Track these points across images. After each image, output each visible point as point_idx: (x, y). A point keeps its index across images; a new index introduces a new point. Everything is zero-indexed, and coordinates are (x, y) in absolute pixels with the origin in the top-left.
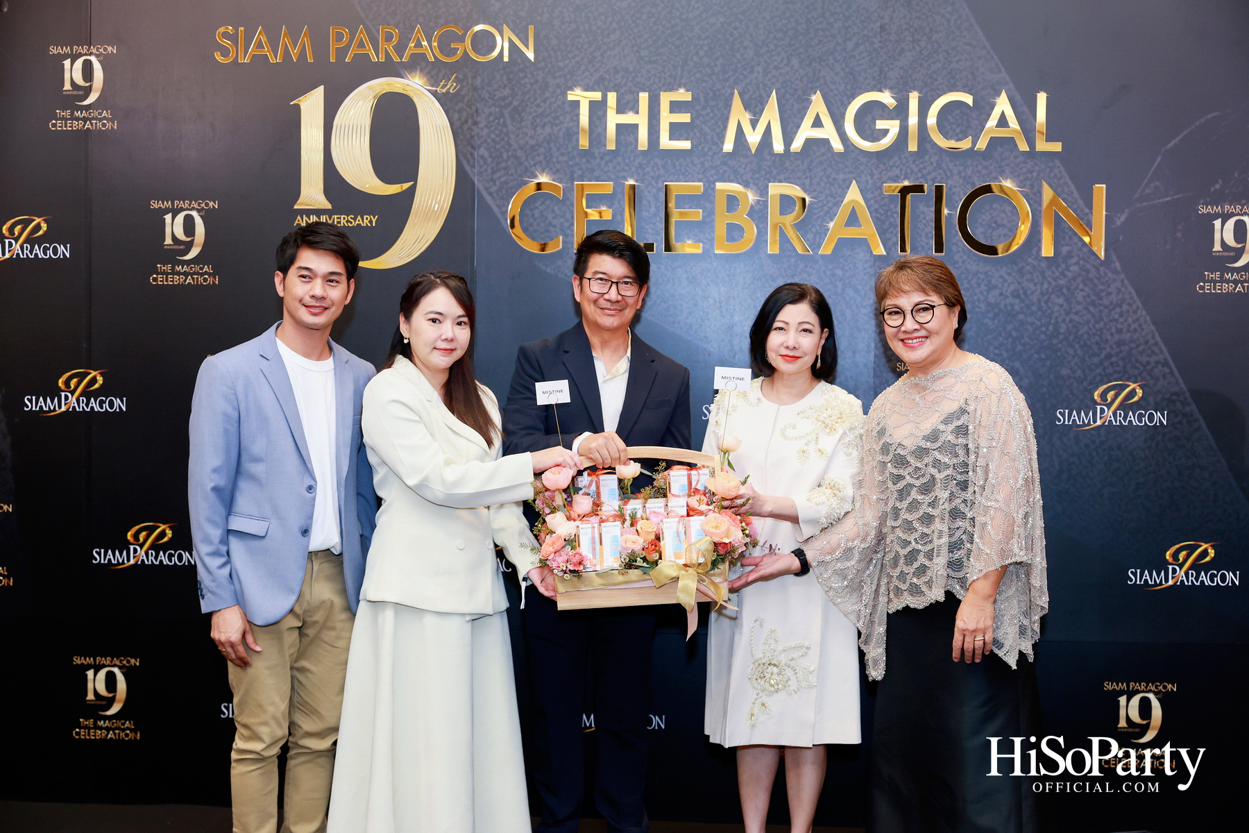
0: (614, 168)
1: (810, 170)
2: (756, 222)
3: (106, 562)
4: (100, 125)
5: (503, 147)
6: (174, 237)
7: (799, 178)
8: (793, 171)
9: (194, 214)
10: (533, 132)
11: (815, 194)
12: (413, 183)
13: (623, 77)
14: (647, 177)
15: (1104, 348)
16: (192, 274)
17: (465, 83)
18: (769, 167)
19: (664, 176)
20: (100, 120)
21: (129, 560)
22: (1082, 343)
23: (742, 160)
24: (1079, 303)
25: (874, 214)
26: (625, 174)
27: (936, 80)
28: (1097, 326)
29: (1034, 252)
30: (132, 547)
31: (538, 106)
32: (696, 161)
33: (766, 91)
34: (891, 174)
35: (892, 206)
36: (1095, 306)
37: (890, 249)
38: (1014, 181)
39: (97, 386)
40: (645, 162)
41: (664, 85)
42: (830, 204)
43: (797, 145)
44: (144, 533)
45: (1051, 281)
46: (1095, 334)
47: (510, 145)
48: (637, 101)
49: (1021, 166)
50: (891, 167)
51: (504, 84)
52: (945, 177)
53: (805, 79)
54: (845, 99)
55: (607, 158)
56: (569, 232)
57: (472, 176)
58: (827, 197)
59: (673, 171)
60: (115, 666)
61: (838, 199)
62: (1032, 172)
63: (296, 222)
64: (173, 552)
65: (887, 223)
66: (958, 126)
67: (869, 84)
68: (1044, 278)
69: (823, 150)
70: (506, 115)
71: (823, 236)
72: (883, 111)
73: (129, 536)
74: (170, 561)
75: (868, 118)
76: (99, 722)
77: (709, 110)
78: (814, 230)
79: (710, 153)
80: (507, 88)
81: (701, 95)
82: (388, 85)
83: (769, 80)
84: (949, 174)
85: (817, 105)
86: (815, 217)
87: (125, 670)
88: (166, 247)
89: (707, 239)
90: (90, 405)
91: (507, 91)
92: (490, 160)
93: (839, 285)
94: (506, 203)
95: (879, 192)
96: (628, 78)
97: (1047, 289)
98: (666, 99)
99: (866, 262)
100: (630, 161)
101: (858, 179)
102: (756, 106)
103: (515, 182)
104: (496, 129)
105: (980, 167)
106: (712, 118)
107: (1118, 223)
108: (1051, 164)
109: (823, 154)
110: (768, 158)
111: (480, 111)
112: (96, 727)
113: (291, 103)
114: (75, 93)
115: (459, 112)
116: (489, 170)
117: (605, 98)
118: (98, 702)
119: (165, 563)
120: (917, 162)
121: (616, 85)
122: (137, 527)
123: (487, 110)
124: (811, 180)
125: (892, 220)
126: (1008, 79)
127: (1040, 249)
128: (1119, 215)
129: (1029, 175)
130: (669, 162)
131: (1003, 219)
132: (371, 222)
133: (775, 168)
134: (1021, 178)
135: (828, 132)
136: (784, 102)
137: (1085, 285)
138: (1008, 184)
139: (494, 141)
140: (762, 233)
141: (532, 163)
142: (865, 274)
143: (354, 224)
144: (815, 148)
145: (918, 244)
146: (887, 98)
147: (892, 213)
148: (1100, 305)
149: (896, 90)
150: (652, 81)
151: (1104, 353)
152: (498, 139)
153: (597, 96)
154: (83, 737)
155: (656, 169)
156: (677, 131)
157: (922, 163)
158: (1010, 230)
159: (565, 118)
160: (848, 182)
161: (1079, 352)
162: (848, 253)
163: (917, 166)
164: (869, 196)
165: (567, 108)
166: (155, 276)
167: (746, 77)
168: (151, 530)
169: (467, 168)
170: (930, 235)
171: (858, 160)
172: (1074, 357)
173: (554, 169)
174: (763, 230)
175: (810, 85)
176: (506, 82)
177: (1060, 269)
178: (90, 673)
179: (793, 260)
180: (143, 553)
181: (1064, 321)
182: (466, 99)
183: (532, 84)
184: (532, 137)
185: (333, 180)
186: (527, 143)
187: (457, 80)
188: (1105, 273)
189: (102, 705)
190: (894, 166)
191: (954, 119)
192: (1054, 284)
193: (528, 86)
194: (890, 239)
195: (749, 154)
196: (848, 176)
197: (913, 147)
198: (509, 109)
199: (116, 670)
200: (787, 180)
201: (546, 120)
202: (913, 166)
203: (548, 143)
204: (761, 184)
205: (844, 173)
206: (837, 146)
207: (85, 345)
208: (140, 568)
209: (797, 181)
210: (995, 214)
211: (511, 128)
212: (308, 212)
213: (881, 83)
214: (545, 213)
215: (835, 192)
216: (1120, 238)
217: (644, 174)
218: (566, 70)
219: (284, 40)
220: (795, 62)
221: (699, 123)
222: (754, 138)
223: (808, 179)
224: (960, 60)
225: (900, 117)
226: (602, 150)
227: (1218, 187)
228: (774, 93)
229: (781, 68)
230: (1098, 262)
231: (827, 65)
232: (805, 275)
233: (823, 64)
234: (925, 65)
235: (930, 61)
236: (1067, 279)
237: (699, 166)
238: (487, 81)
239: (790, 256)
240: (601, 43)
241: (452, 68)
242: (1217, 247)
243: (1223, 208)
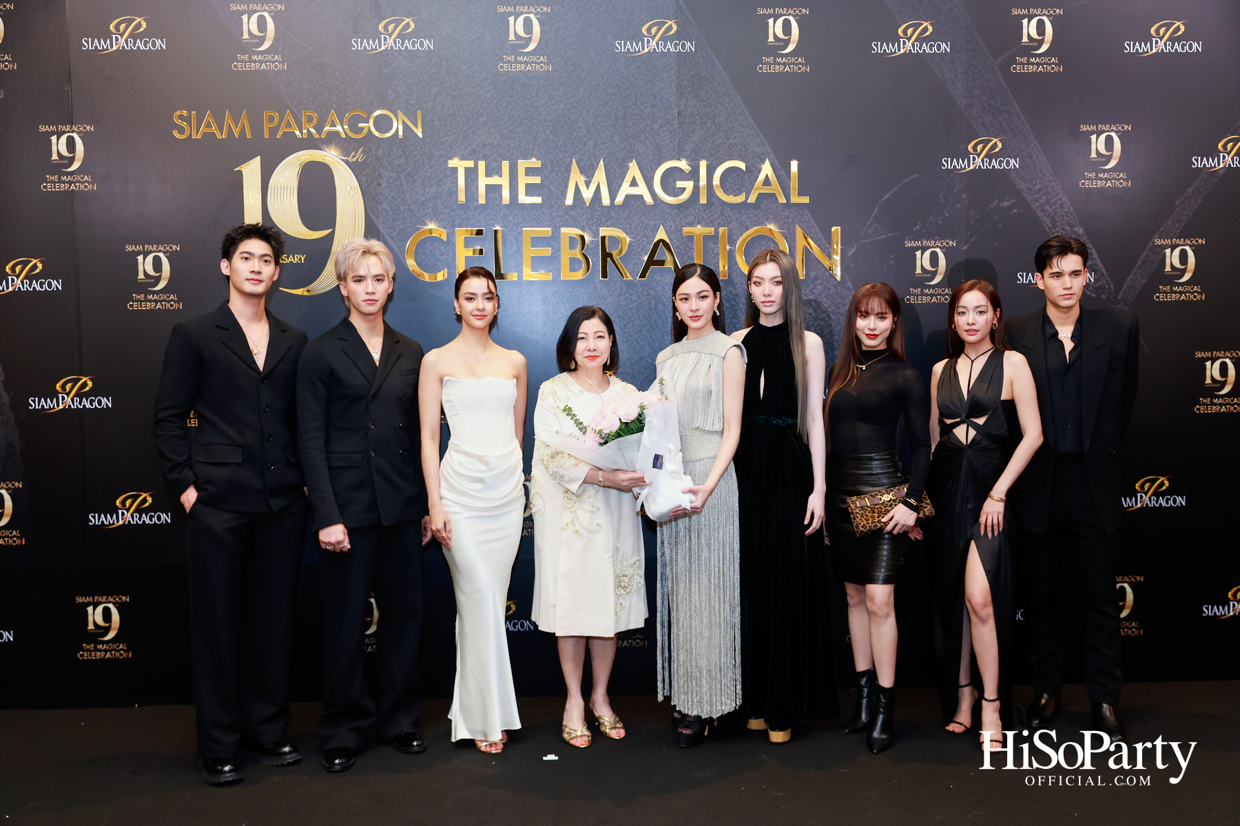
0: (485, 217)
1: (630, 218)
2: (591, 256)
3: (100, 523)
5: (401, 202)
6: (145, 273)
7: (621, 224)
8: (617, 219)
9: (161, 255)
10: (423, 191)
11: (633, 235)
12: (331, 230)
13: (489, 150)
14: (510, 224)
16: (161, 302)
17: (370, 154)
18: (600, 216)
19: (522, 223)
20: (83, 183)
21: (118, 521)
23: (579, 211)
25: (677, 250)
26: (493, 222)
27: (719, 151)
30: (120, 512)
31: (426, 171)
32: (546, 212)
33: (596, 160)
34: (688, 220)
35: (689, 244)
36: (835, 315)
38: (776, 225)
39: (87, 389)
40: (508, 213)
41: (520, 156)
42: (645, 243)
43: (619, 199)
44: (130, 501)
47: (406, 201)
48: (501, 167)
49: (780, 214)
50: (688, 215)
51: (399, 154)
52: (727, 222)
53: (624, 151)
54: (653, 166)
55: (479, 210)
56: (452, 265)
57: (377, 225)
58: (642, 237)
59: (529, 219)
60: (109, 602)
61: (651, 239)
62: (788, 218)
64: (153, 514)
65: (686, 256)
66: (735, 185)
67: (671, 155)
69: (638, 203)
70: (402, 179)
71: (640, 266)
72: (681, 174)
73: (118, 502)
74: (151, 521)
75: (671, 180)
76: (98, 646)
77: (554, 174)
78: (633, 262)
79: (556, 206)
80: (402, 158)
81: (548, 163)
82: (310, 155)
83: (598, 152)
85: (634, 170)
86: (634, 252)
87: (118, 605)
88: (139, 281)
89: (555, 269)
90: (83, 404)
91: (402, 161)
92: (390, 212)
93: (653, 301)
94: (404, 244)
95: (679, 233)
96: (493, 150)
98: (522, 165)
100: (496, 212)
101: (665, 224)
102: (589, 171)
103: (410, 229)
104: (395, 189)
105: (751, 215)
106: (557, 180)
107: (850, 254)
108: (801, 212)
109: (639, 206)
110: (599, 209)
111: (382, 176)
112: (96, 650)
113: (235, 170)
114: (61, 162)
115: (365, 176)
116: (390, 220)
117: (476, 165)
118: (97, 631)
119: (147, 523)
120: (707, 212)
121: (484, 155)
122: (124, 496)
123: (387, 175)
124: (631, 225)
125: (689, 254)
126: (770, 150)
128: (850, 249)
129: (787, 221)
130: (526, 212)
132: (300, 259)
133: (604, 217)
134: (781, 222)
135: (642, 190)
136: (609, 167)
137: (827, 299)
138: (772, 227)
139: (393, 198)
140: (595, 265)
141: (423, 214)
143: (288, 261)
144: (633, 202)
146: (683, 165)
147: (690, 249)
148: (839, 313)
149: (690, 159)
150: (511, 152)
152: (396, 196)
153: (470, 164)
154: (86, 658)
155: (516, 218)
156: (530, 189)
157: (710, 212)
159: (447, 181)
160: (657, 226)
162: (658, 278)
163: (707, 214)
164: (673, 237)
165: (448, 172)
166: (131, 303)
167: (581, 150)
168: (135, 498)
169: (374, 218)
171: (664, 210)
173: (440, 219)
174: (596, 262)
175: (628, 156)
176: (401, 153)
177: (810, 288)
178: (90, 609)
179: (618, 284)
180: (129, 516)
182: (371, 166)
183: (421, 155)
184: (422, 195)
186: (419, 199)
187: (363, 152)
188: (841, 291)
189: (101, 633)
190: (690, 214)
191: (732, 180)
193: (418, 156)
195: (584, 206)
196: (657, 222)
197: (703, 200)
198: (404, 173)
199: (111, 606)
200: (612, 225)
201: (433, 182)
202: (704, 215)
203: (435, 199)
204: (594, 228)
205: (655, 220)
206: (649, 200)
207: (76, 357)
208: (127, 527)
209: (620, 226)
211: (406, 188)
213: (679, 154)
214: (433, 252)
215: (647, 233)
216: (852, 265)
217: (507, 222)
218: (446, 144)
219: (228, 121)
220: (616, 138)
221: (547, 183)
222: (588, 194)
223: (629, 225)
224: (735, 137)
225: (694, 179)
226: (475, 204)
227: (918, 227)
228: (602, 161)
229: (606, 143)
230: (836, 282)
231: (640, 140)
232: (627, 295)
233: (637, 140)
234: (711, 141)
235: (714, 138)
236: (814, 295)
237: (548, 215)
238: (386, 153)
239: (617, 281)
240: (472, 124)
241: (359, 143)
242: (919, 271)
243: (922, 242)
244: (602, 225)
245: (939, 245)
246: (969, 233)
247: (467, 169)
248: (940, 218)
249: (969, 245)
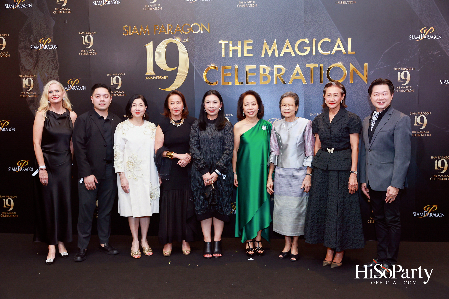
0: (232, 62)
1: (286, 61)
2: (271, 76)
4: (92, 53)
5: (202, 57)
6: (113, 83)
8: (281, 61)
9: (119, 77)
10: (210, 52)
11: (287, 68)
12: (177, 67)
14: (241, 64)
15: (368, 108)
16: (118, 93)
17: (191, 39)
18: (274, 61)
19: (245, 64)
20: (93, 52)
22: (361, 107)
23: (267, 59)
24: (360, 96)
25: (303, 73)
26: (235, 63)
27: (320, 35)
28: (365, 102)
29: (348, 82)
31: (211, 45)
32: (254, 59)
33: (273, 40)
34: (308, 62)
35: (308, 70)
37: (308, 82)
38: (342, 63)
40: (240, 60)
41: (245, 39)
42: (291, 70)
43: (282, 55)
45: (353, 90)
46: (365, 105)
47: (203, 56)
48: (238, 43)
49: (344, 58)
50: (308, 60)
51: (201, 39)
53: (284, 36)
54: (295, 41)
55: (230, 59)
56: (220, 80)
57: (193, 65)
58: (290, 68)
59: (248, 62)
61: (293, 69)
62: (347, 60)
63: (146, 79)
65: (307, 75)
66: (326, 48)
67: (302, 37)
68: (351, 89)
69: (289, 55)
70: (202, 48)
71: (289, 79)
72: (305, 44)
75: (301, 46)
77: (257, 45)
78: (287, 77)
79: (258, 57)
81: (255, 41)
82: (170, 40)
83: (274, 36)
84: (324, 61)
85: (287, 43)
86: (287, 74)
88: (111, 86)
89: (257, 81)
91: (202, 41)
92: (198, 60)
94: (203, 72)
95: (305, 66)
96: (235, 37)
97: (351, 92)
98: (246, 42)
99: (301, 86)
100: (236, 59)
101: (299, 63)
102: (270, 44)
103: (205, 66)
104: (200, 52)
105: (332, 59)
106: (258, 47)
107: (371, 74)
108: (352, 58)
109: (289, 57)
110: (274, 58)
111: (195, 47)
113: (144, 46)
114: (86, 45)
115: (189, 47)
116: (198, 63)
117: (229, 43)
121: (232, 39)
123: (197, 47)
126: (340, 34)
127: (349, 81)
128: (371, 71)
129: (346, 61)
130: (247, 59)
131: (339, 73)
132: (166, 78)
133: (276, 61)
134: (344, 62)
135: (290, 50)
136: (278, 42)
137: (362, 91)
138: (340, 63)
139: (199, 55)
140: (273, 79)
141: (209, 61)
142: (301, 89)
143: (162, 79)
144: (287, 55)
145: (315, 81)
147: (308, 72)
149: (309, 38)
150: (242, 38)
151: (368, 109)
152: (200, 55)
153: (227, 42)
155: (243, 62)
156: (249, 51)
157: (316, 58)
158: (341, 76)
159: (218, 49)
160: (296, 64)
161: (360, 109)
162: (296, 84)
163: (315, 59)
164: (302, 68)
165: (219, 45)
167: (267, 36)
169: (192, 63)
170: (319, 78)
171: (299, 58)
172: (359, 111)
173: (216, 62)
175: (285, 38)
176: (202, 39)
177: (355, 87)
179: (281, 86)
181: (356, 101)
182: (191, 44)
183: (209, 39)
184: (209, 54)
185: (156, 67)
186: (208, 55)
187: (189, 39)
190: (309, 59)
191: (325, 46)
192: (353, 91)
193: (208, 40)
194: (308, 79)
195: (269, 57)
196: (296, 62)
197: (314, 53)
198: (203, 46)
200: (279, 64)
201: (213, 49)
202: (314, 59)
203: (214, 55)
204: (272, 65)
206: (293, 55)
209: (282, 64)
210: (337, 72)
211: (203, 51)
212: (149, 76)
213: (305, 36)
214: (213, 75)
215: (292, 67)
216: (372, 78)
217: (240, 63)
218: (218, 35)
219: (142, 29)
220: (281, 31)
221: (255, 49)
222: (270, 53)
223: (285, 64)
224: (327, 29)
225: (310, 46)
226: (228, 57)
227: (399, 63)
228: (275, 41)
229: (277, 33)
230: (366, 84)
231: (290, 32)
232: (284, 90)
233: (289, 31)
234: (317, 31)
235: (319, 30)
236: (357, 89)
237: (255, 61)
238: (197, 39)
239: (280, 85)
240: (227, 27)
241: (187, 35)
242: (399, 80)
243: (400, 69)
244: (275, 64)
245: (408, 69)
246: (420, 64)
247: (225, 44)
248: (408, 59)
249: (420, 69)
